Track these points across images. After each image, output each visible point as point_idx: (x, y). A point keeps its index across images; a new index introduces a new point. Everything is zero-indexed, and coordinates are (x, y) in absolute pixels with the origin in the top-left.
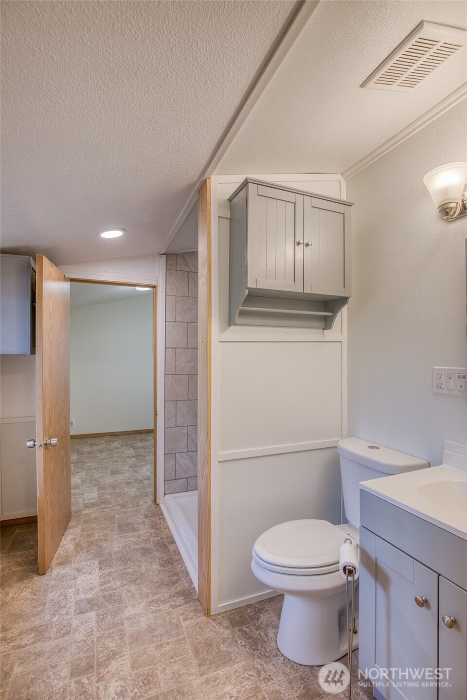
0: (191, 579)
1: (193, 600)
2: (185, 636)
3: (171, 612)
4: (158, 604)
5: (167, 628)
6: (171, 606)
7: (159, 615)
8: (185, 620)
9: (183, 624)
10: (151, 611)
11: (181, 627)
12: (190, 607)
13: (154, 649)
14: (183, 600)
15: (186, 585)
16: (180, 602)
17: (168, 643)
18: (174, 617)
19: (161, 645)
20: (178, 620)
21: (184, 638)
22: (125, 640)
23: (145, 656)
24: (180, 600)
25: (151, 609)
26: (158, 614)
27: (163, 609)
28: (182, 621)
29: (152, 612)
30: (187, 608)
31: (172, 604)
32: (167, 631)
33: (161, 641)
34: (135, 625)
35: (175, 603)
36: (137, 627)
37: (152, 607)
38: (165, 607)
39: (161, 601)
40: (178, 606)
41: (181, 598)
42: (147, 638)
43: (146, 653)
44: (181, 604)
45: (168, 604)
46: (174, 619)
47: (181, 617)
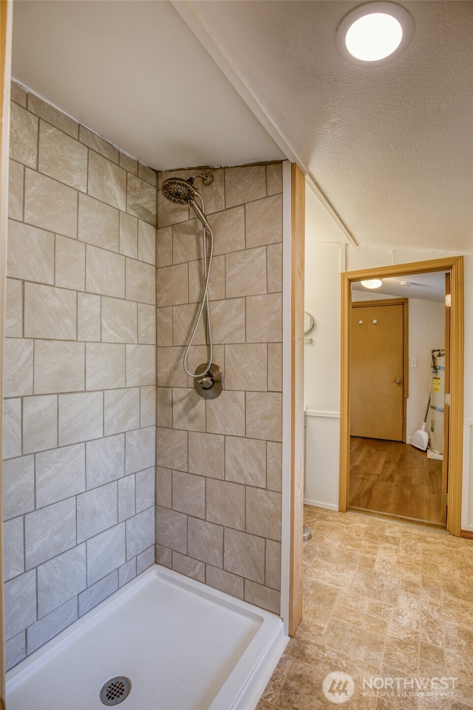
0: (278, 666)
1: (299, 641)
2: (331, 617)
3: (328, 645)
4: (336, 663)
5: (342, 633)
6: (324, 651)
7: (342, 650)
8: (321, 628)
9: (326, 626)
10: (348, 662)
11: (329, 625)
12: (307, 636)
13: (363, 625)
14: (308, 649)
15: (289, 663)
16: (312, 648)
17: (349, 621)
18: (329, 638)
19: (355, 623)
20: (328, 632)
21: (333, 615)
22: (387, 650)
23: (373, 625)
24: (310, 651)
25: (346, 663)
26: (342, 652)
27: (334, 654)
28: (325, 630)
29: (347, 659)
30: (312, 637)
31: (322, 653)
32: (344, 631)
33: (354, 627)
34: (372, 658)
35: (318, 650)
36: (370, 655)
37: (345, 665)
38: (330, 654)
39: (330, 664)
40: (317, 645)
41: (307, 651)
42: (365, 637)
43: (371, 626)
44: (313, 645)
45: (326, 655)
46: (331, 636)
47: (322, 633)
